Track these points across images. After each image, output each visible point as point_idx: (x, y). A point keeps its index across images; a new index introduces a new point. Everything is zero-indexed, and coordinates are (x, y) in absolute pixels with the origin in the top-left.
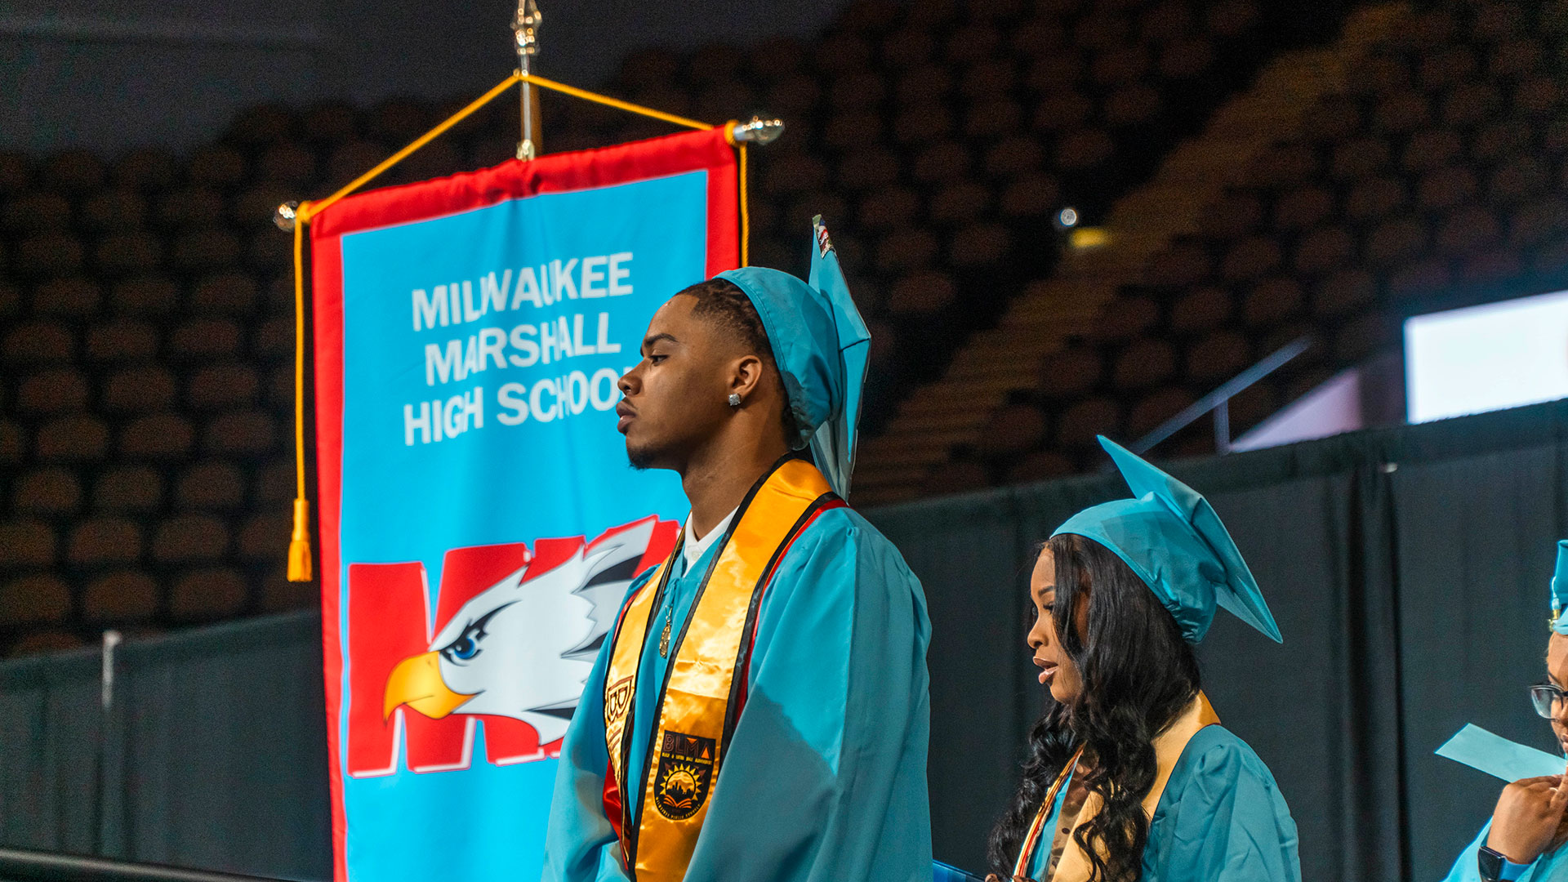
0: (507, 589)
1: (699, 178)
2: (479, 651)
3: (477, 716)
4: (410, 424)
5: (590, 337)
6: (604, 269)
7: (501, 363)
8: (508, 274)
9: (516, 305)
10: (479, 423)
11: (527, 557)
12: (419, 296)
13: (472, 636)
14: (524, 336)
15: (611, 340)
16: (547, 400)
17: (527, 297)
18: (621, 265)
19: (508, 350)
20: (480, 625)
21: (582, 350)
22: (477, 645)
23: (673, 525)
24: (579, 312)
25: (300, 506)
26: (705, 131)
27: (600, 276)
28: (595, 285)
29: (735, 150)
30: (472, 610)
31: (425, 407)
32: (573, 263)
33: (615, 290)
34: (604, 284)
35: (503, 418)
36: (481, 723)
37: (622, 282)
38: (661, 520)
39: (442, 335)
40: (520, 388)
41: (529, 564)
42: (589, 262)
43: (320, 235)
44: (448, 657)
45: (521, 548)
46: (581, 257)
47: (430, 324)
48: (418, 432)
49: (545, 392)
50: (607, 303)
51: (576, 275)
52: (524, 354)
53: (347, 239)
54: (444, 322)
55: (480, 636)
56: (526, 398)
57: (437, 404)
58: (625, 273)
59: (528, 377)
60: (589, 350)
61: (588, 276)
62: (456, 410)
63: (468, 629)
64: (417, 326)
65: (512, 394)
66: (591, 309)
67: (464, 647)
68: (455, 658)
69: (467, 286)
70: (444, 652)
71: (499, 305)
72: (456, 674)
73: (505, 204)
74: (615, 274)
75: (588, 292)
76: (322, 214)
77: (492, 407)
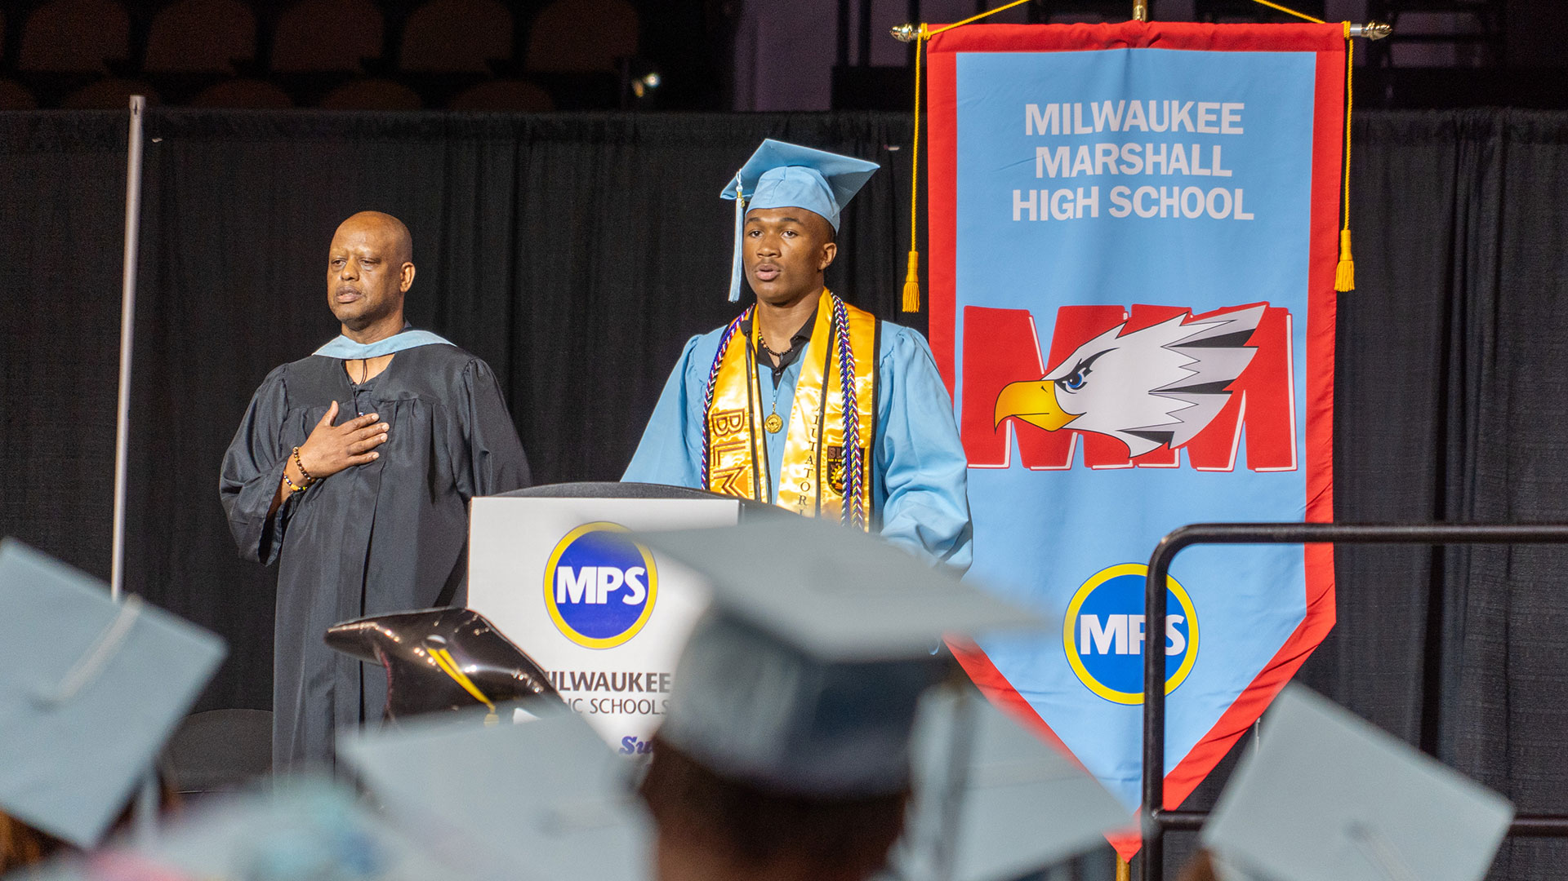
0: (1108, 339)
1: (1309, 58)
2: (1085, 383)
3: (1079, 431)
4: (1018, 205)
5: (1206, 162)
6: (1218, 112)
7: (1114, 170)
8: (1122, 103)
9: (1126, 128)
10: (1095, 213)
11: (1125, 316)
12: (1032, 109)
13: (1081, 372)
14: (1131, 152)
15: (1222, 167)
16: (1148, 202)
17: (1135, 122)
18: (1233, 112)
19: (1120, 161)
20: (1086, 365)
21: (1197, 171)
22: (1084, 379)
23: (1284, 312)
24: (1196, 143)
25: (913, 255)
26: (1319, 24)
27: (1213, 118)
28: (1208, 124)
29: (1347, 42)
30: (1082, 353)
31: (1033, 193)
32: (1189, 105)
33: (1226, 129)
34: (1218, 123)
35: (1113, 212)
36: (1081, 436)
37: (1233, 124)
38: (1271, 306)
39: (1053, 142)
40: (1127, 191)
41: (1126, 322)
42: (1203, 106)
43: (935, 50)
44: (1063, 387)
45: (1121, 309)
46: (1197, 100)
47: (1042, 131)
48: (1025, 212)
49: (1146, 196)
50: (1220, 139)
51: (1193, 114)
52: (1131, 165)
53: (961, 56)
54: (1055, 131)
55: (1087, 373)
56: (1130, 198)
57: (1045, 193)
58: (1237, 118)
59: (1134, 182)
60: (1206, 172)
61: (1202, 117)
62: (1063, 199)
63: (1079, 367)
64: (1029, 132)
65: (1121, 194)
66: (1207, 142)
67: (1074, 380)
68: (1068, 387)
69: (1078, 107)
70: (1059, 382)
71: (1115, 127)
72: (1067, 399)
73: (1121, 51)
74: (1227, 118)
75: (1202, 129)
76: (942, 35)
77: (1105, 203)
